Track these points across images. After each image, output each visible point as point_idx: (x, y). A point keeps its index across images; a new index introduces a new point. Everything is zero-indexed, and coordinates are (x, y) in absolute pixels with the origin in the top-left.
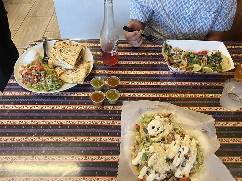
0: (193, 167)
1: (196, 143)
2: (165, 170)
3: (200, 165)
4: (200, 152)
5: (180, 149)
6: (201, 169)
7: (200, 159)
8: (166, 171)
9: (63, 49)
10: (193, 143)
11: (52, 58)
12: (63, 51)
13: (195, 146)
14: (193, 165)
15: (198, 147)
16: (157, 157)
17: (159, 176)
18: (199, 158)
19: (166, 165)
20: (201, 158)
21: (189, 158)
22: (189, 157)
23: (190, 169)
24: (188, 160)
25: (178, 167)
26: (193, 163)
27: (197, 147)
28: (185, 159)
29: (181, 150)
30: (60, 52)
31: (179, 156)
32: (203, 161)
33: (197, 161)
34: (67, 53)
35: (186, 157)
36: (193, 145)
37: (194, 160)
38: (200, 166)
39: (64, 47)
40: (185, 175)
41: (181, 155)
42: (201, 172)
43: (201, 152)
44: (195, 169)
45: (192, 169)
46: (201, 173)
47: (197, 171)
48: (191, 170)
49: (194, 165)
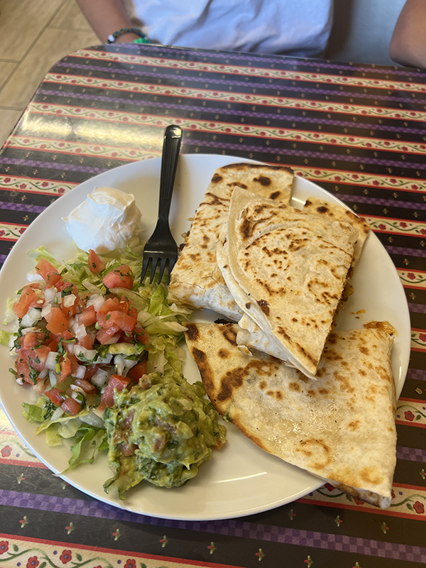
9: (262, 221)
11: (193, 257)
12: (256, 234)
30: (240, 237)
34: (280, 257)
39: (266, 213)
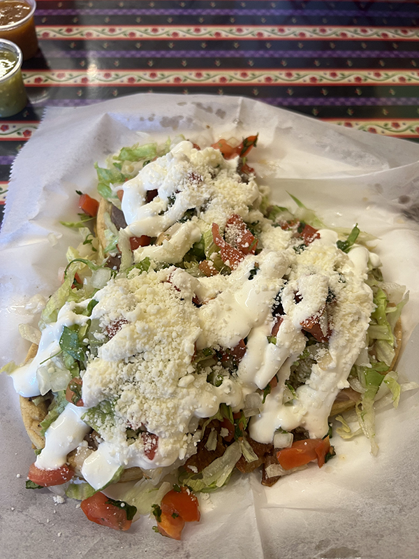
0: (346, 385)
1: (369, 263)
2: (187, 413)
3: (384, 373)
4: (389, 304)
5: (278, 298)
6: (389, 393)
7: (387, 341)
8: (193, 418)
10: (353, 266)
13: (366, 276)
14: (347, 374)
15: (379, 284)
16: (139, 347)
17: (151, 454)
18: (380, 336)
19: (190, 385)
20: (392, 338)
21: (327, 340)
22: (330, 332)
23: (333, 397)
24: (321, 352)
25: (269, 389)
26: (349, 368)
27: (374, 282)
28: (308, 344)
29: (287, 303)
31: (275, 330)
32: (399, 350)
33: (370, 353)
35: (314, 335)
36: (351, 274)
37: (355, 351)
38: (387, 377)
40: (307, 428)
41: (282, 327)
42: (391, 406)
43: (392, 305)
44: (359, 394)
45: (343, 396)
46: (391, 411)
47: (367, 402)
48: (336, 402)
49: (354, 374)
